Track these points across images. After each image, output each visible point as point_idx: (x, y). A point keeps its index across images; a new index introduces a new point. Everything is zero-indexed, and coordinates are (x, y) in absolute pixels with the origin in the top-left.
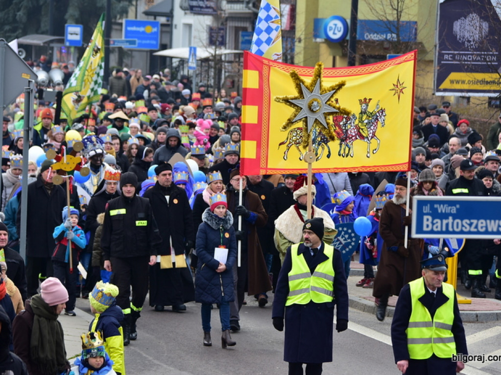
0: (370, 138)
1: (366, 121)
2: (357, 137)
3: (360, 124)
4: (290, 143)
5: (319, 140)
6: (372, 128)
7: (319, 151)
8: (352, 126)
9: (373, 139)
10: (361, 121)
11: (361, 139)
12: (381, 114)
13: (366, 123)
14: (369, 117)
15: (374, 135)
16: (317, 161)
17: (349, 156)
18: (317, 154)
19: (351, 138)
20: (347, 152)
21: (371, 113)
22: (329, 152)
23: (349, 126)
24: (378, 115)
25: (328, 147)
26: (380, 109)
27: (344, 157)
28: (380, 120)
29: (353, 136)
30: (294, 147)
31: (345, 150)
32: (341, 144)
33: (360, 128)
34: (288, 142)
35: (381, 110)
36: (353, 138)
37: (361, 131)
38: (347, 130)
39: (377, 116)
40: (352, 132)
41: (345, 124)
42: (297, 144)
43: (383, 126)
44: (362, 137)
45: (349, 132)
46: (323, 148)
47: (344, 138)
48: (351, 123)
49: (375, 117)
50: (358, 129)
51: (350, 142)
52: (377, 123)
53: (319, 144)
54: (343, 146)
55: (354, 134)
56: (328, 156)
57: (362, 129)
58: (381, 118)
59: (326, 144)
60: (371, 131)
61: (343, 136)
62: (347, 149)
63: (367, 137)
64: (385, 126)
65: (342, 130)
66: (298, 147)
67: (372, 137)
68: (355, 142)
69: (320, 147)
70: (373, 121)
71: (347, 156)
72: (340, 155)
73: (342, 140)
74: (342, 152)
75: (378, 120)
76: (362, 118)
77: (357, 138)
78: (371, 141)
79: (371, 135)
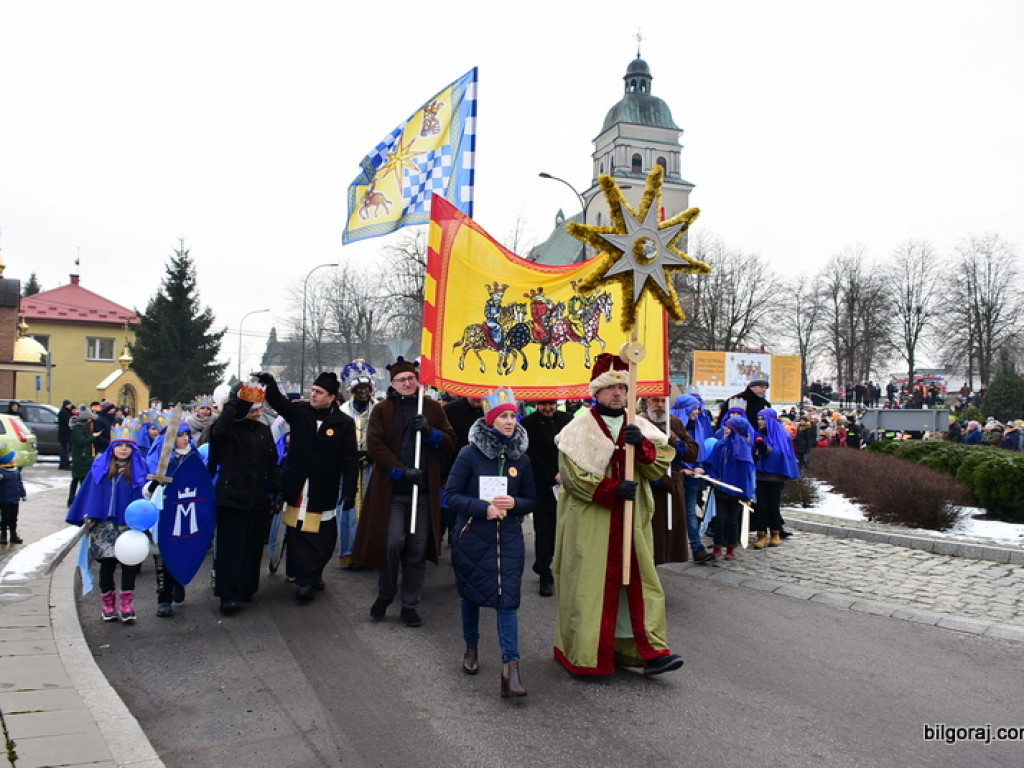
0: (589, 339)
1: (581, 312)
2: (568, 337)
3: (571, 317)
4: (467, 345)
5: (508, 343)
6: (591, 322)
7: (510, 360)
8: (558, 320)
9: (594, 341)
10: (573, 312)
11: (574, 341)
12: (604, 301)
13: (581, 315)
14: (586, 305)
15: (595, 335)
16: (506, 374)
17: (557, 367)
18: (505, 365)
19: (558, 338)
20: (553, 361)
21: (588, 300)
22: (525, 361)
23: (554, 321)
24: (599, 302)
25: (523, 354)
26: (602, 293)
27: (548, 368)
28: (603, 310)
29: (561, 336)
30: (471, 352)
31: (549, 357)
32: (542, 350)
33: (571, 323)
34: (464, 345)
35: (605, 294)
36: (562, 339)
37: (574, 328)
38: (551, 327)
39: (598, 304)
40: (560, 329)
41: (549, 318)
42: (476, 348)
43: (608, 320)
44: (577, 338)
45: (555, 330)
46: (515, 356)
47: (547, 340)
48: (557, 315)
49: (595, 306)
50: (570, 324)
51: (557, 345)
52: (599, 315)
53: (508, 351)
54: (546, 351)
55: (562, 333)
56: (525, 367)
57: (575, 325)
58: (604, 307)
59: (519, 350)
60: (590, 328)
61: (545, 336)
62: (553, 356)
63: (585, 338)
64: (612, 320)
65: (544, 327)
66: (477, 352)
67: (593, 338)
68: (565, 346)
69: (511, 355)
70: (591, 311)
71: (554, 367)
72: (542, 365)
73: (544, 344)
74: (545, 361)
75: (601, 312)
76: (573, 307)
77: (567, 340)
78: (591, 344)
79: (590, 334)
